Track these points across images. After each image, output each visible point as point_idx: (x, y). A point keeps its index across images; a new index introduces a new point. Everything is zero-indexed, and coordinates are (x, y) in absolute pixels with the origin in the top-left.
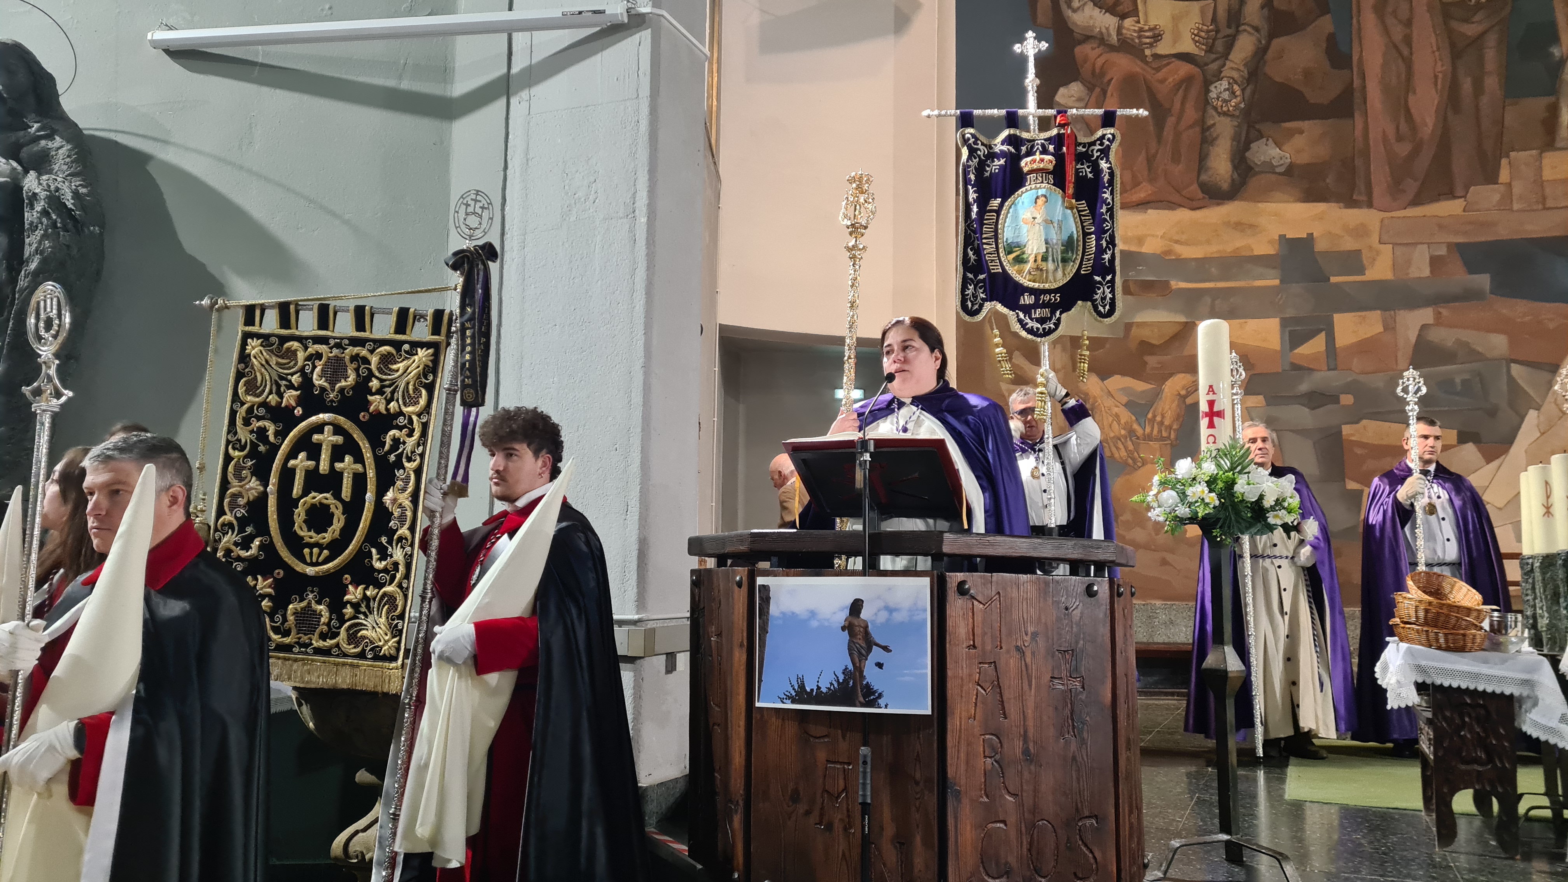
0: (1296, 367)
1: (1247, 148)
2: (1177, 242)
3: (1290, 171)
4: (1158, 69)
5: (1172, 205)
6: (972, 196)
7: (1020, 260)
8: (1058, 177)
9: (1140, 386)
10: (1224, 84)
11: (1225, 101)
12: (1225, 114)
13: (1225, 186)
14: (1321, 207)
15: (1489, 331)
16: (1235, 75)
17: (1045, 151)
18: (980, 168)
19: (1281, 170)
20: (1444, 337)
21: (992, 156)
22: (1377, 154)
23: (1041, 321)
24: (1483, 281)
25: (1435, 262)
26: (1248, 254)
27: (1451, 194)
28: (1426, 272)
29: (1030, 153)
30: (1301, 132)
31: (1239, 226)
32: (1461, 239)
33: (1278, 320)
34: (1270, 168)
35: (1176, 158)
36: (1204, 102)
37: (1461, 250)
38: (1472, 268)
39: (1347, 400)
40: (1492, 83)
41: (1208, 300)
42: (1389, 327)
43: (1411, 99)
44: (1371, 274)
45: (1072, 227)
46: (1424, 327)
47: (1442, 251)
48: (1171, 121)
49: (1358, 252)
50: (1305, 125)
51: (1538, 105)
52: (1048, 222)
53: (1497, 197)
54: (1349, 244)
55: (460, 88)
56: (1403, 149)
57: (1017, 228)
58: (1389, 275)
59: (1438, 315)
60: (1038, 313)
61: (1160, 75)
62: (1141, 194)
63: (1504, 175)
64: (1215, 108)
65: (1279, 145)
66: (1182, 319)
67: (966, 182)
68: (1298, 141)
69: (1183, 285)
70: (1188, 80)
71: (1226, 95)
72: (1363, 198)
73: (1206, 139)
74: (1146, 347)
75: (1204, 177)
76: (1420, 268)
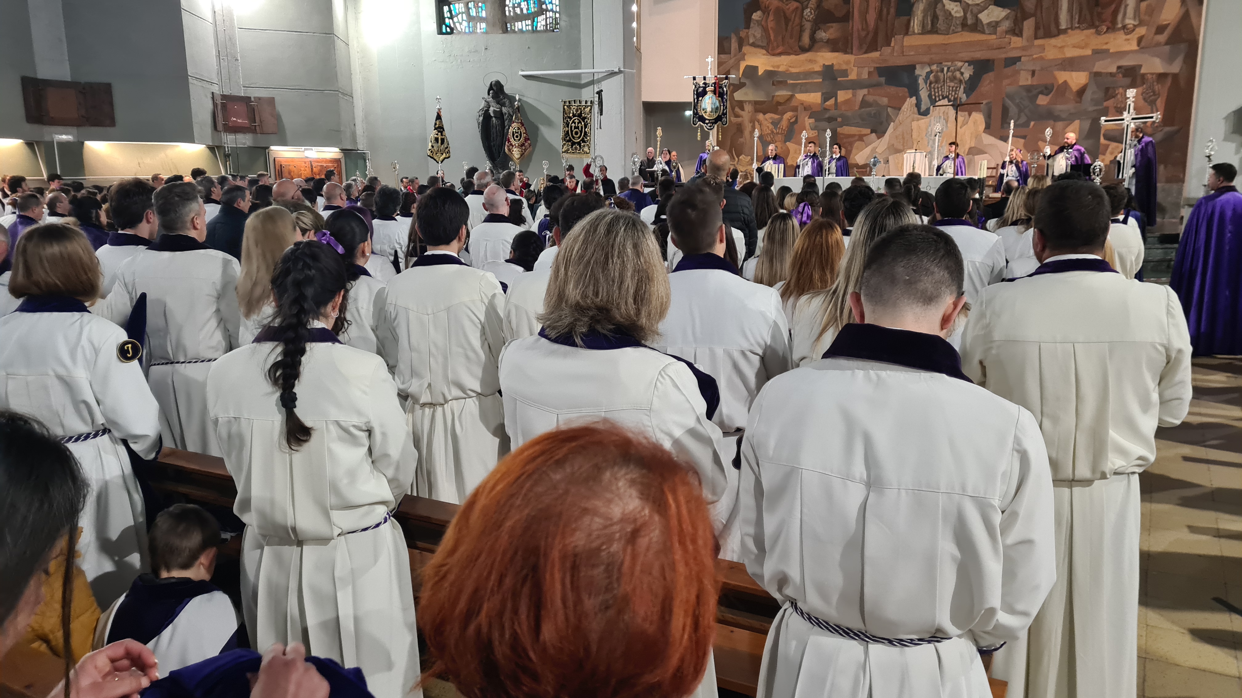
0: (825, 109)
1: (815, 33)
2: (790, 67)
3: (828, 41)
4: (787, 5)
5: (789, 54)
6: (695, 97)
7: (706, 112)
8: (714, 92)
9: (776, 117)
10: (809, 10)
11: (808, 16)
12: (809, 21)
13: (807, 46)
14: (836, 54)
15: (883, 97)
16: (812, 6)
17: (712, 86)
18: (697, 91)
19: (825, 41)
20: (870, 98)
21: (700, 87)
22: (855, 35)
23: (710, 126)
24: (883, 80)
25: (870, 73)
26: (813, 70)
27: (876, 50)
28: (867, 77)
29: (709, 86)
30: (832, 27)
31: (811, 61)
32: (878, 65)
33: (820, 93)
34: (821, 40)
35: (791, 38)
36: (802, 16)
37: (877, 69)
38: (880, 76)
39: (839, 120)
40: (892, 10)
41: (799, 86)
42: (854, 95)
43: (867, 16)
44: (850, 78)
45: (718, 104)
46: (864, 95)
47: (872, 69)
48: (790, 24)
49: (847, 70)
50: (834, 25)
51: (904, 19)
52: (712, 103)
53: (889, 51)
54: (844, 67)
55: (583, 82)
56: (863, 34)
57: (705, 105)
58: (856, 78)
59: (869, 91)
60: (709, 125)
61: (788, 7)
62: (779, 51)
63: (892, 44)
64: (805, 19)
65: (825, 32)
66: (790, 93)
67: (694, 94)
68: (831, 30)
69: (792, 82)
70: (797, 8)
71: (809, 14)
72: (850, 51)
73: (802, 30)
74: (779, 104)
75: (800, 44)
76: (865, 76)
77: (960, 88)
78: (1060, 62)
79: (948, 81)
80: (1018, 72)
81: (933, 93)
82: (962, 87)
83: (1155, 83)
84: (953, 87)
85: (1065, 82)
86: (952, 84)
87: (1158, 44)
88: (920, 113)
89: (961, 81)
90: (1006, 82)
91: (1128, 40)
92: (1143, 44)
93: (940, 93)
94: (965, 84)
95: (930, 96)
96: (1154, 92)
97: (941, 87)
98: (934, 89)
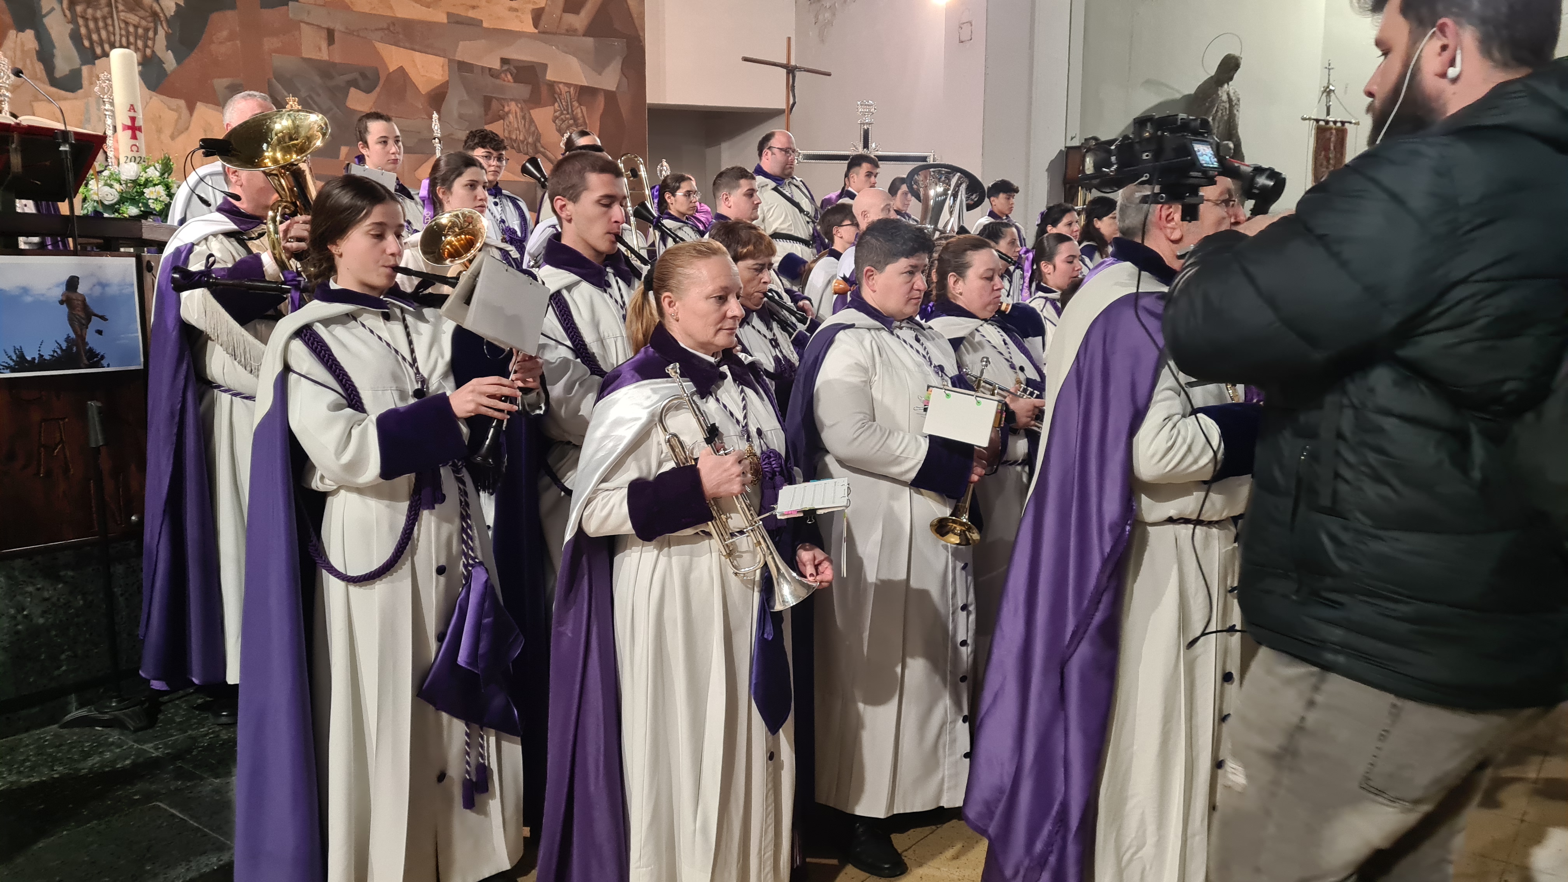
77: (156, 33)
78: (385, 26)
79: (121, 7)
80: (294, 26)
81: (83, 31)
82: (161, 33)
83: (576, 104)
84: (136, 27)
85: (401, 69)
86: (133, 19)
87: (571, 32)
88: (54, 82)
89: (155, 15)
90: (270, 43)
91: (516, 10)
92: (543, 24)
93: (104, 34)
94: (169, 26)
95: (76, 37)
96: (575, 119)
97: (104, 18)
98: (86, 20)
